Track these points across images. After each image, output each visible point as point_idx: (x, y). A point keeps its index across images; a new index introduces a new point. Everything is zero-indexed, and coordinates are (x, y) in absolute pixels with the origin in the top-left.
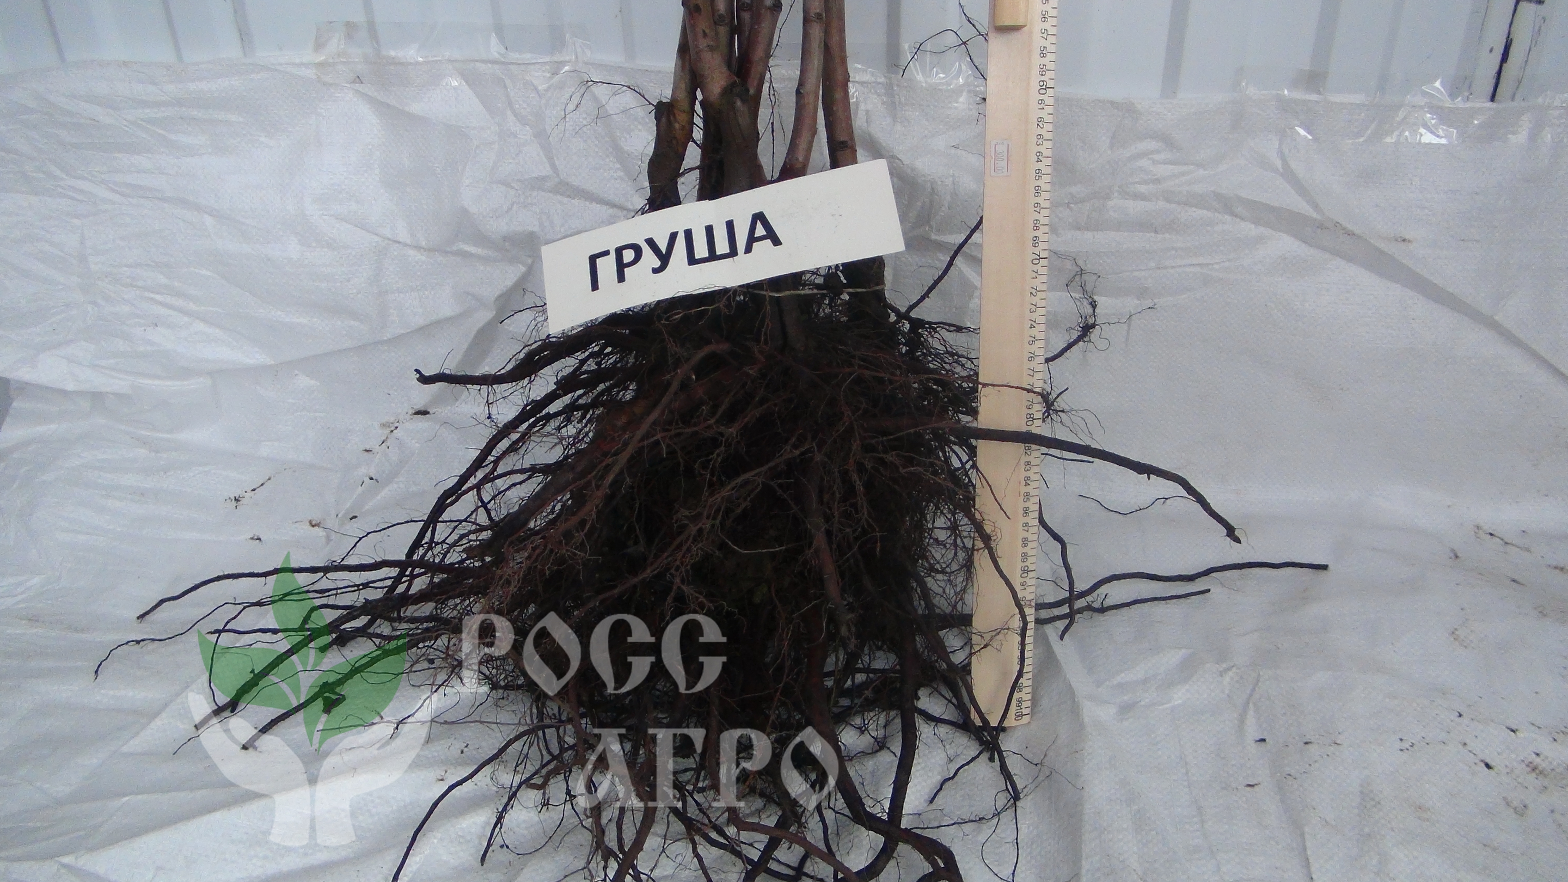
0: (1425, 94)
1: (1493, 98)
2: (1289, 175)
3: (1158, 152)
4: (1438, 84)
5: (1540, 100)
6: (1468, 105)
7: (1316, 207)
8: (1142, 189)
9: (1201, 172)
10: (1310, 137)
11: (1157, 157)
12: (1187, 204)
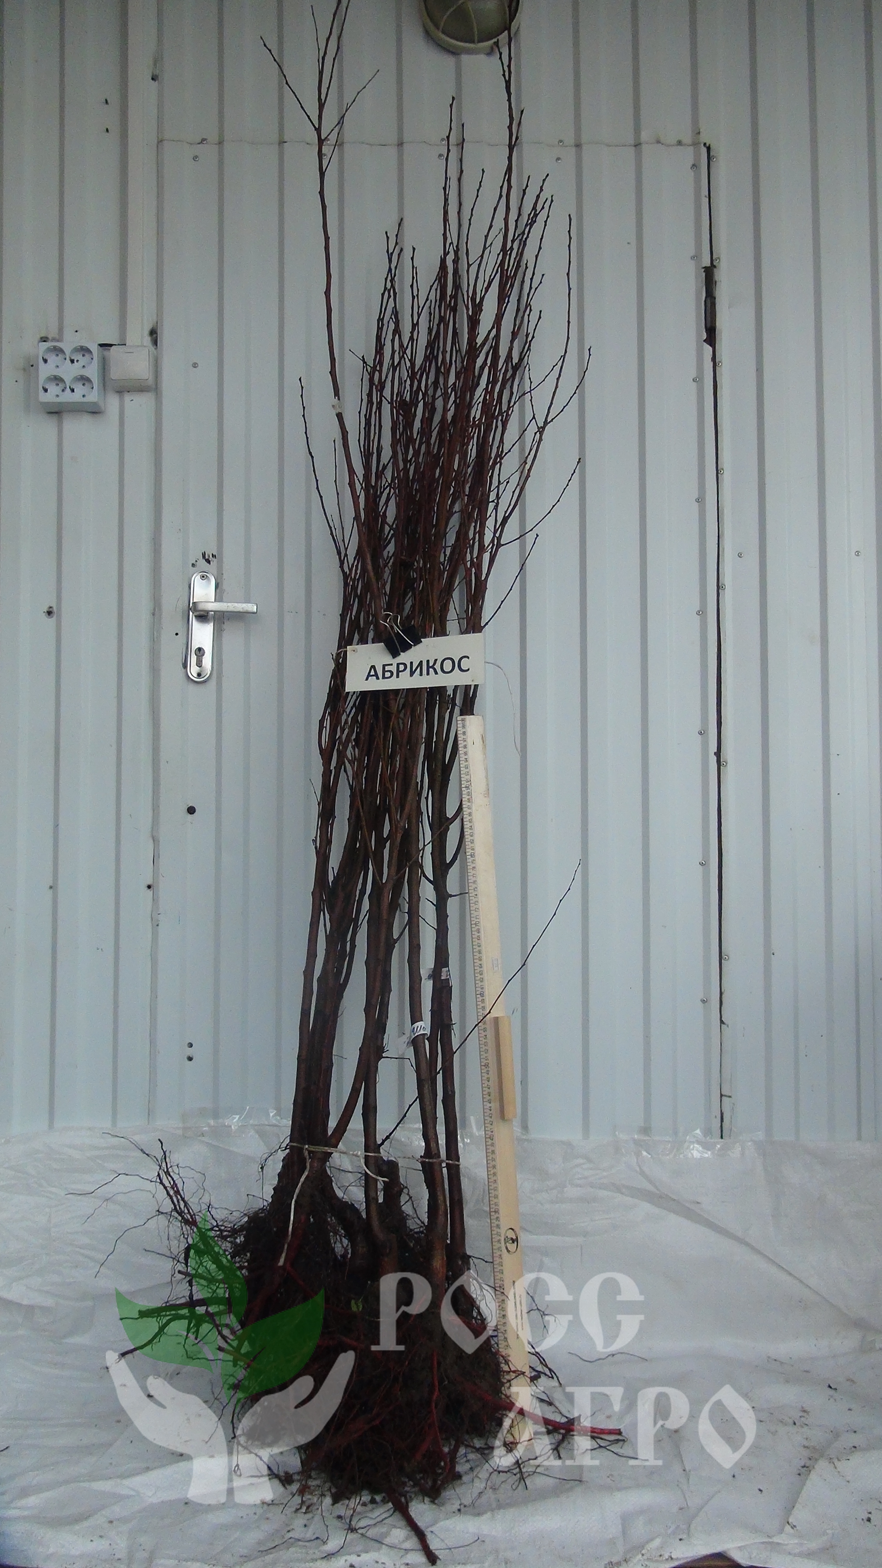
0: (694, 1136)
1: (722, 1137)
2: (642, 1173)
3: (583, 1164)
4: (698, 1131)
5: (741, 1138)
6: (713, 1141)
7: (656, 1187)
8: (579, 1182)
9: (605, 1174)
10: (650, 1156)
11: (584, 1167)
12: (600, 1188)
